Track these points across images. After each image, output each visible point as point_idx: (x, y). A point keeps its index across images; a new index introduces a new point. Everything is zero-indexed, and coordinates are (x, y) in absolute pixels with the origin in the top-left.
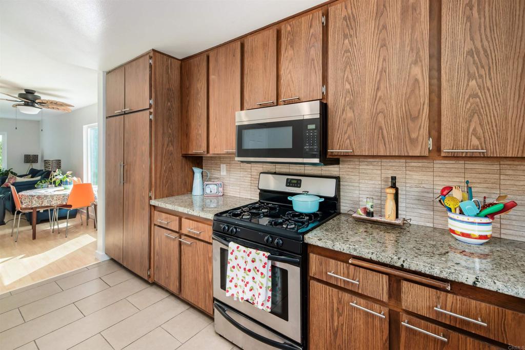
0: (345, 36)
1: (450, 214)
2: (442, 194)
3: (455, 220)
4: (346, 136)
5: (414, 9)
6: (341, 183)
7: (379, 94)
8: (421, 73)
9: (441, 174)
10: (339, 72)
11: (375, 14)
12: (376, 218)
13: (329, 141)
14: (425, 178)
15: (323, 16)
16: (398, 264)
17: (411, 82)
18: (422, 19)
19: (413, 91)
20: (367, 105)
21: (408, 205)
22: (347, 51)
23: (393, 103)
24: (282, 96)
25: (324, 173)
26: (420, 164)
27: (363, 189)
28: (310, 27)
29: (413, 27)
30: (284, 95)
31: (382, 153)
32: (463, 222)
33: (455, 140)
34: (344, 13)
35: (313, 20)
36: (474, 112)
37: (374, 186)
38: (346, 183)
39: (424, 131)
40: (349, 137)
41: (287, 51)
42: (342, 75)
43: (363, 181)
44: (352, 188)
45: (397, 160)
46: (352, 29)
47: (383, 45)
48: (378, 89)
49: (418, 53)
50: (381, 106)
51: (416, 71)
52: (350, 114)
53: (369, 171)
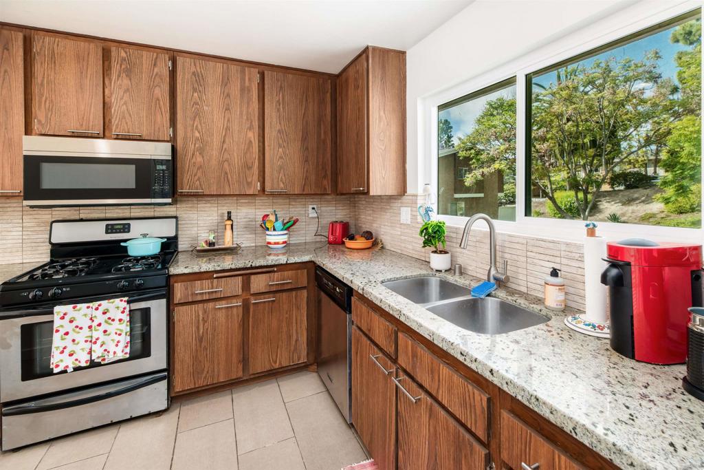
0: (195, 90)
1: (267, 232)
2: (263, 220)
3: (271, 235)
4: (196, 177)
5: (249, 91)
6: (179, 222)
7: (225, 146)
8: (253, 136)
9: (260, 207)
10: (188, 119)
11: (221, 82)
12: (216, 247)
13: (178, 182)
14: (250, 211)
15: (169, 60)
16: (249, 266)
17: (247, 142)
18: (254, 100)
19: (248, 149)
20: (215, 153)
21: (239, 233)
22: (196, 103)
23: (235, 154)
24: (114, 128)
25: (157, 214)
26: (247, 201)
27: (202, 225)
28: (155, 65)
29: (248, 103)
30: (117, 127)
31: (227, 193)
32: (274, 235)
33: (273, 184)
34: (193, 69)
35: (158, 60)
36: (281, 168)
37: (211, 221)
38: (184, 222)
39: (256, 177)
40: (199, 179)
41: (120, 79)
42: (192, 123)
43: (201, 218)
44: (191, 226)
45: (231, 198)
46: (201, 85)
47: (227, 109)
48: (224, 141)
49: (251, 122)
50: (226, 156)
51: (250, 134)
52: (199, 159)
53: (207, 209)
